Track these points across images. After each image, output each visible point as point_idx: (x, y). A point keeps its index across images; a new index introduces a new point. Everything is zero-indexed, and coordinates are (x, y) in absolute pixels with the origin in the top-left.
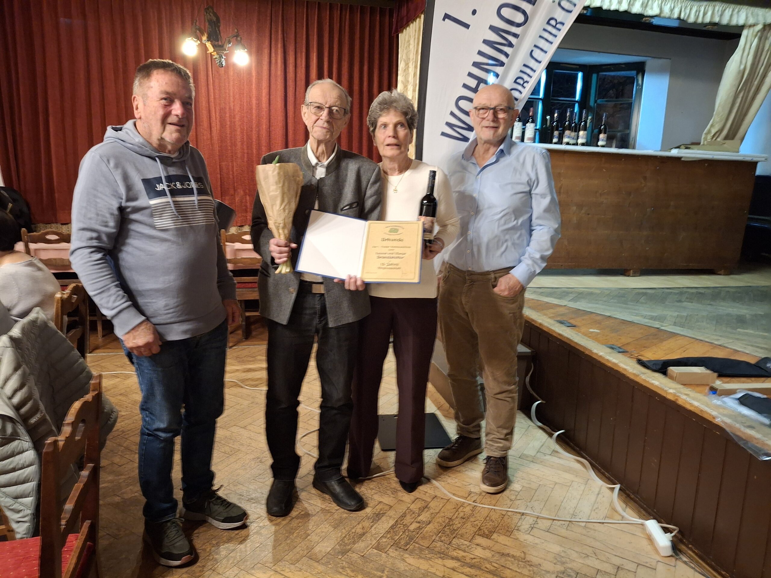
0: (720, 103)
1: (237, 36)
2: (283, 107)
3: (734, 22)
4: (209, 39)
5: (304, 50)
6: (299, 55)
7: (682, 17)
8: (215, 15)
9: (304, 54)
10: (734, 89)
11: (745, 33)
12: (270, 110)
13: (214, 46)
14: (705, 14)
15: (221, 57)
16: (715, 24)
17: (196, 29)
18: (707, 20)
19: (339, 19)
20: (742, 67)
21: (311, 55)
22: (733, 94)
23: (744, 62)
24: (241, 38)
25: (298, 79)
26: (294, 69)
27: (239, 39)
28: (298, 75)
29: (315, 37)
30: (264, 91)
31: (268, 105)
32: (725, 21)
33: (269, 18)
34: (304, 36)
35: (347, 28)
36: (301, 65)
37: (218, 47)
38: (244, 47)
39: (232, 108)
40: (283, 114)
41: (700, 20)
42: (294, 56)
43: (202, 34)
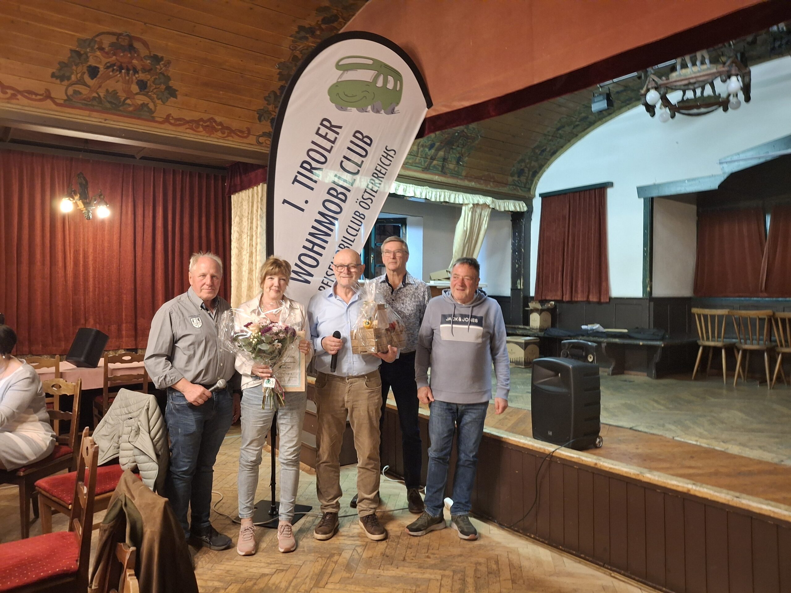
0: (455, 251)
1: (100, 195)
2: (133, 249)
3: (457, 202)
4: (81, 198)
5: (151, 204)
6: (146, 208)
7: (428, 198)
8: (84, 178)
9: (151, 207)
10: (463, 242)
11: (464, 208)
12: (120, 251)
13: (84, 203)
14: (440, 196)
15: (89, 212)
16: (447, 202)
17: (72, 191)
18: (442, 200)
19: (180, 182)
20: (465, 229)
21: (157, 208)
22: (462, 245)
23: (466, 226)
24: (104, 197)
25: (146, 226)
26: (142, 219)
27: (102, 197)
28: (146, 224)
29: (161, 195)
30: (115, 236)
31: (118, 247)
32: (452, 201)
33: (121, 179)
34: (152, 194)
35: (187, 188)
36: (149, 215)
37: (87, 204)
38: (106, 204)
39: (86, 250)
40: (133, 255)
41: (438, 200)
42: (142, 209)
43: (76, 194)
